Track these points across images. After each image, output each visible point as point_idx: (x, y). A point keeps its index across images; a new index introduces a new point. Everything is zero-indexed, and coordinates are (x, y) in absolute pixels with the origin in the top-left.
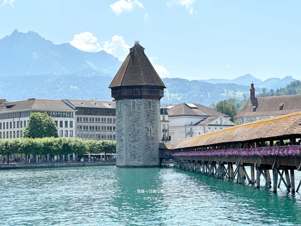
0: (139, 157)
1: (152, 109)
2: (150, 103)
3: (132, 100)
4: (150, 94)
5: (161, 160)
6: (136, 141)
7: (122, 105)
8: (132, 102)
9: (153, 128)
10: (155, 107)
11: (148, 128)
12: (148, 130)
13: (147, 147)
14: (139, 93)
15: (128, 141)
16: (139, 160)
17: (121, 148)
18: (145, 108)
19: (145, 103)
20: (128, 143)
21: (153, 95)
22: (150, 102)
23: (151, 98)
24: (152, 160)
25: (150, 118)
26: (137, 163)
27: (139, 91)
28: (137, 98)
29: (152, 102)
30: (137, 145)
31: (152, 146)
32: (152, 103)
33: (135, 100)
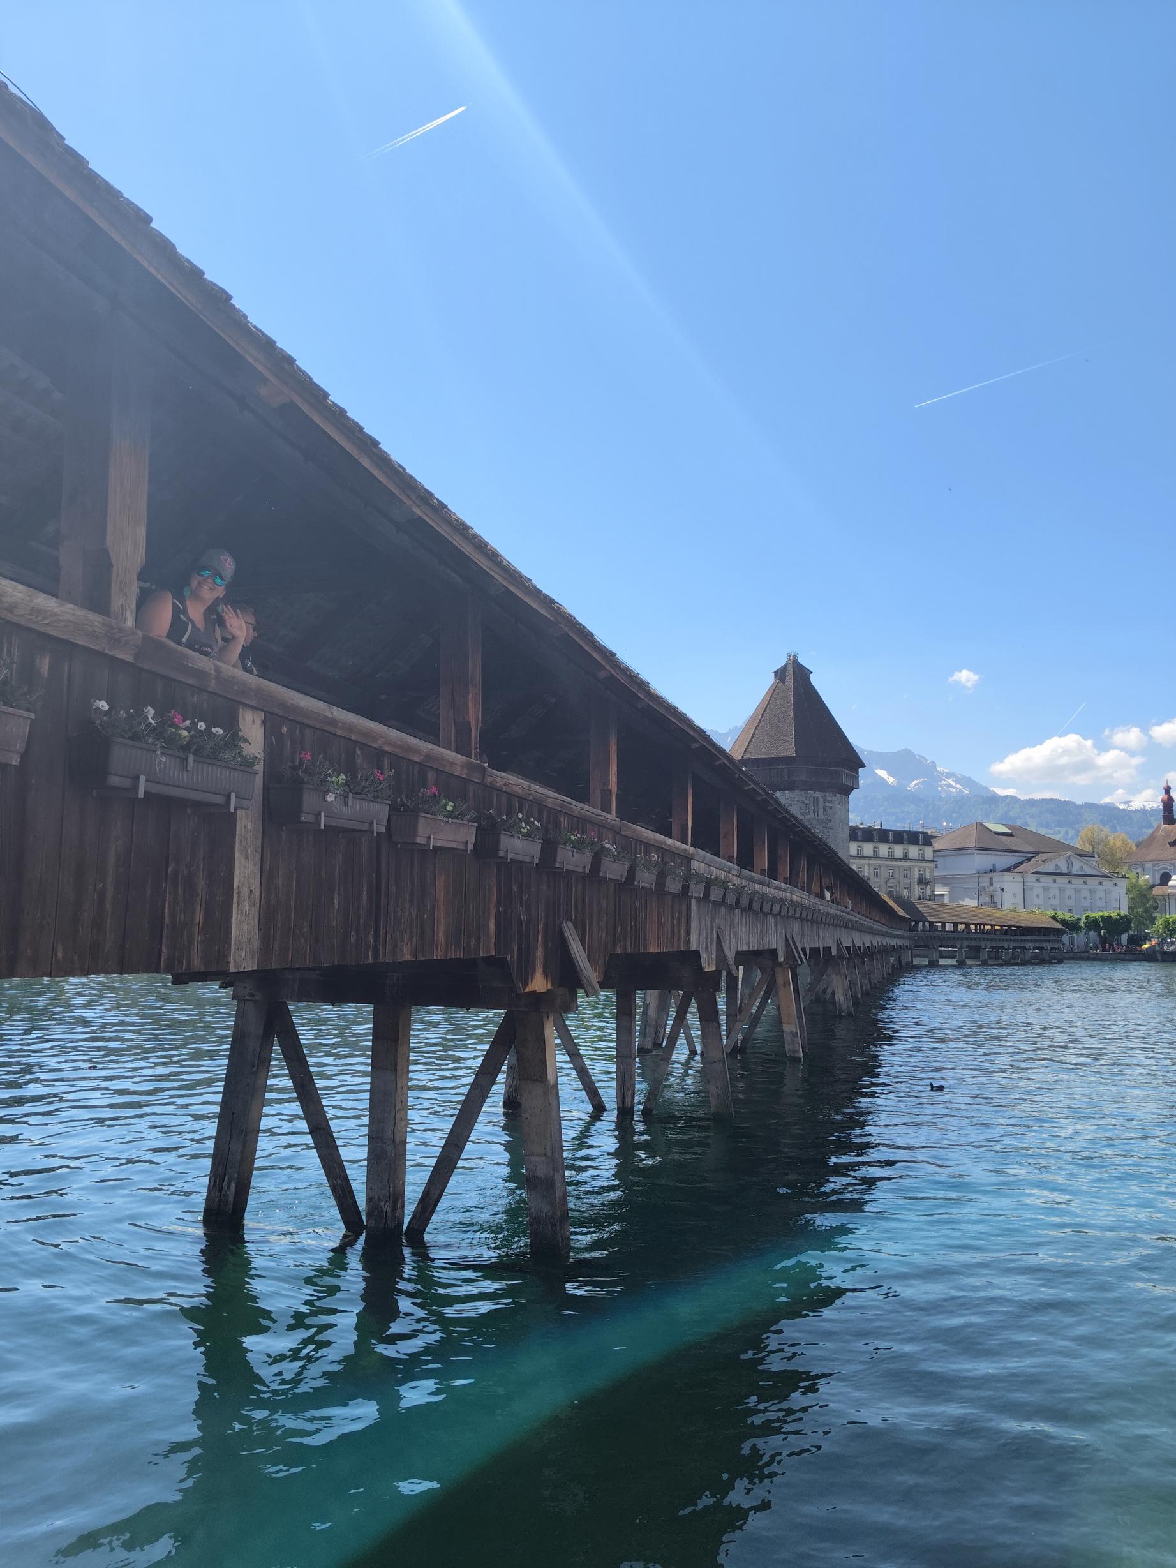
1: (821, 815)
2: (816, 800)
22: (817, 798)
29: (821, 798)
32: (821, 800)
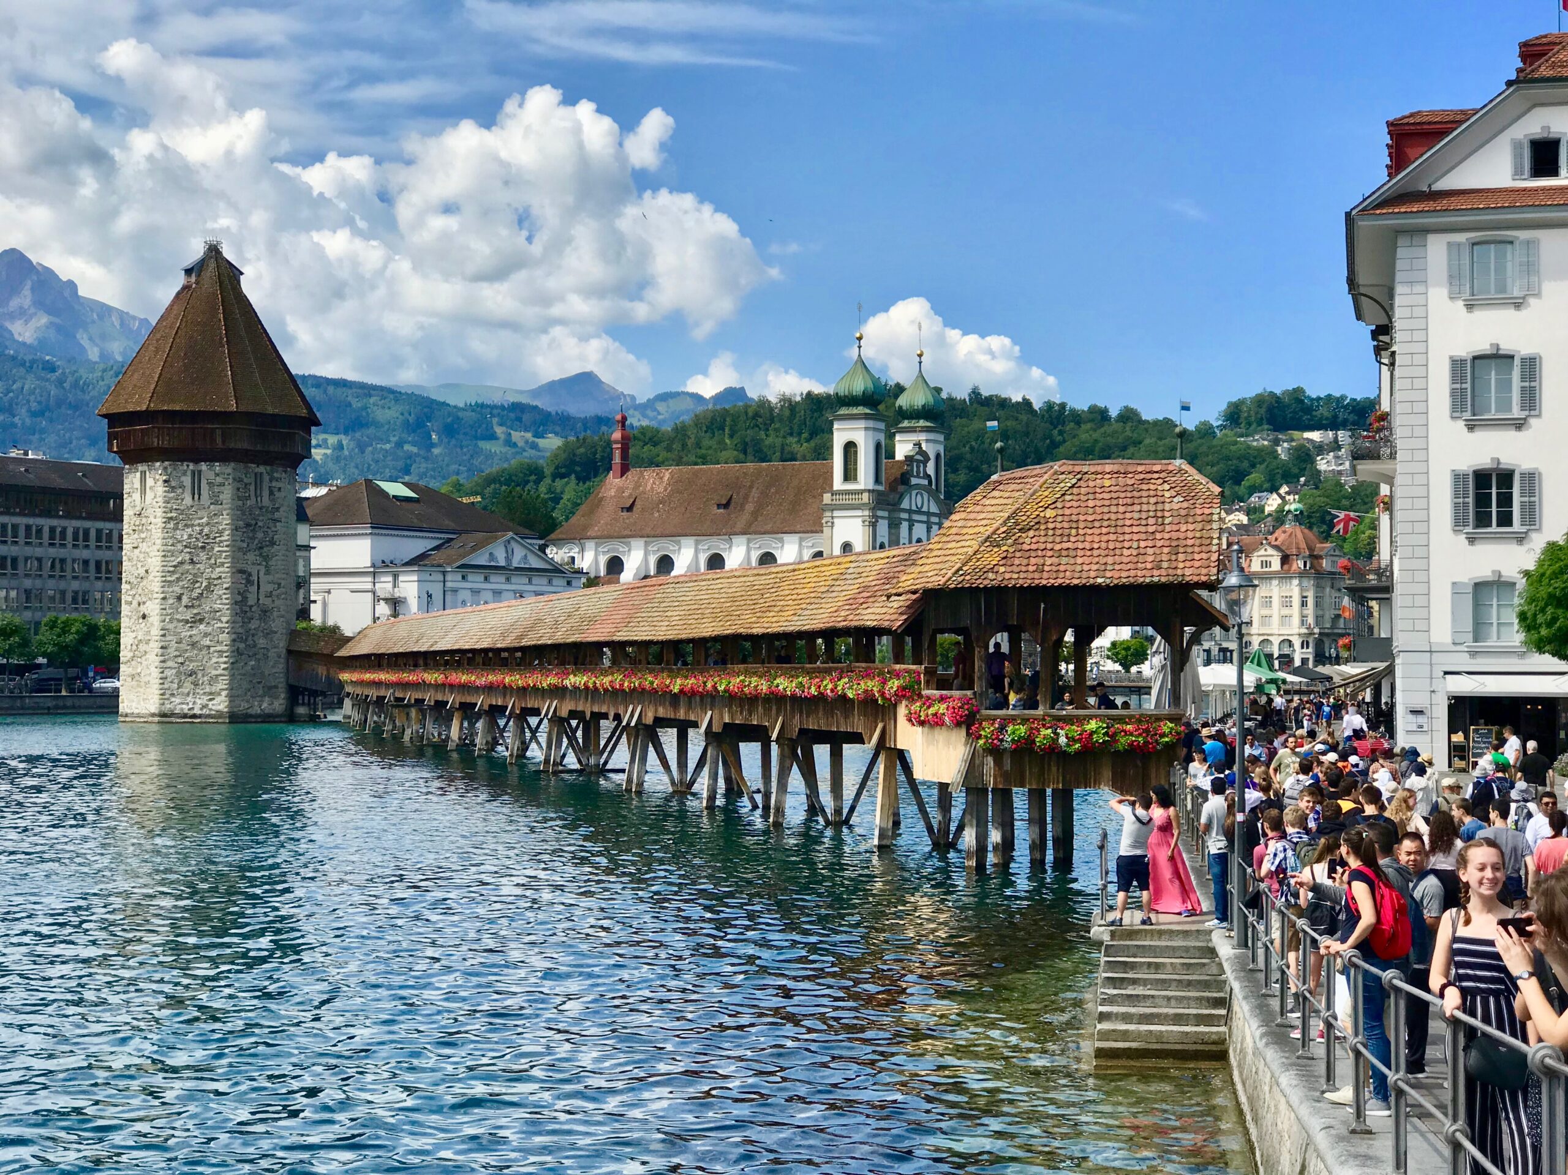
0: (214, 679)
2: (258, 479)
3: (192, 466)
4: (259, 447)
5: (295, 693)
6: (201, 621)
7: (150, 482)
8: (189, 473)
9: (267, 573)
10: (277, 494)
11: (250, 575)
12: (249, 582)
13: (242, 646)
14: (219, 440)
15: (171, 621)
16: (211, 694)
17: (142, 647)
18: (239, 498)
19: (241, 480)
20: (171, 626)
21: (272, 449)
22: (262, 474)
23: (265, 463)
24: (261, 692)
25: (260, 535)
26: (204, 707)
27: (219, 432)
28: (211, 457)
29: (266, 474)
30: (206, 635)
31: (262, 642)
32: (266, 478)
33: (204, 466)
